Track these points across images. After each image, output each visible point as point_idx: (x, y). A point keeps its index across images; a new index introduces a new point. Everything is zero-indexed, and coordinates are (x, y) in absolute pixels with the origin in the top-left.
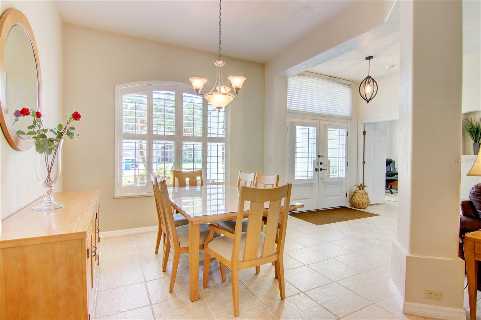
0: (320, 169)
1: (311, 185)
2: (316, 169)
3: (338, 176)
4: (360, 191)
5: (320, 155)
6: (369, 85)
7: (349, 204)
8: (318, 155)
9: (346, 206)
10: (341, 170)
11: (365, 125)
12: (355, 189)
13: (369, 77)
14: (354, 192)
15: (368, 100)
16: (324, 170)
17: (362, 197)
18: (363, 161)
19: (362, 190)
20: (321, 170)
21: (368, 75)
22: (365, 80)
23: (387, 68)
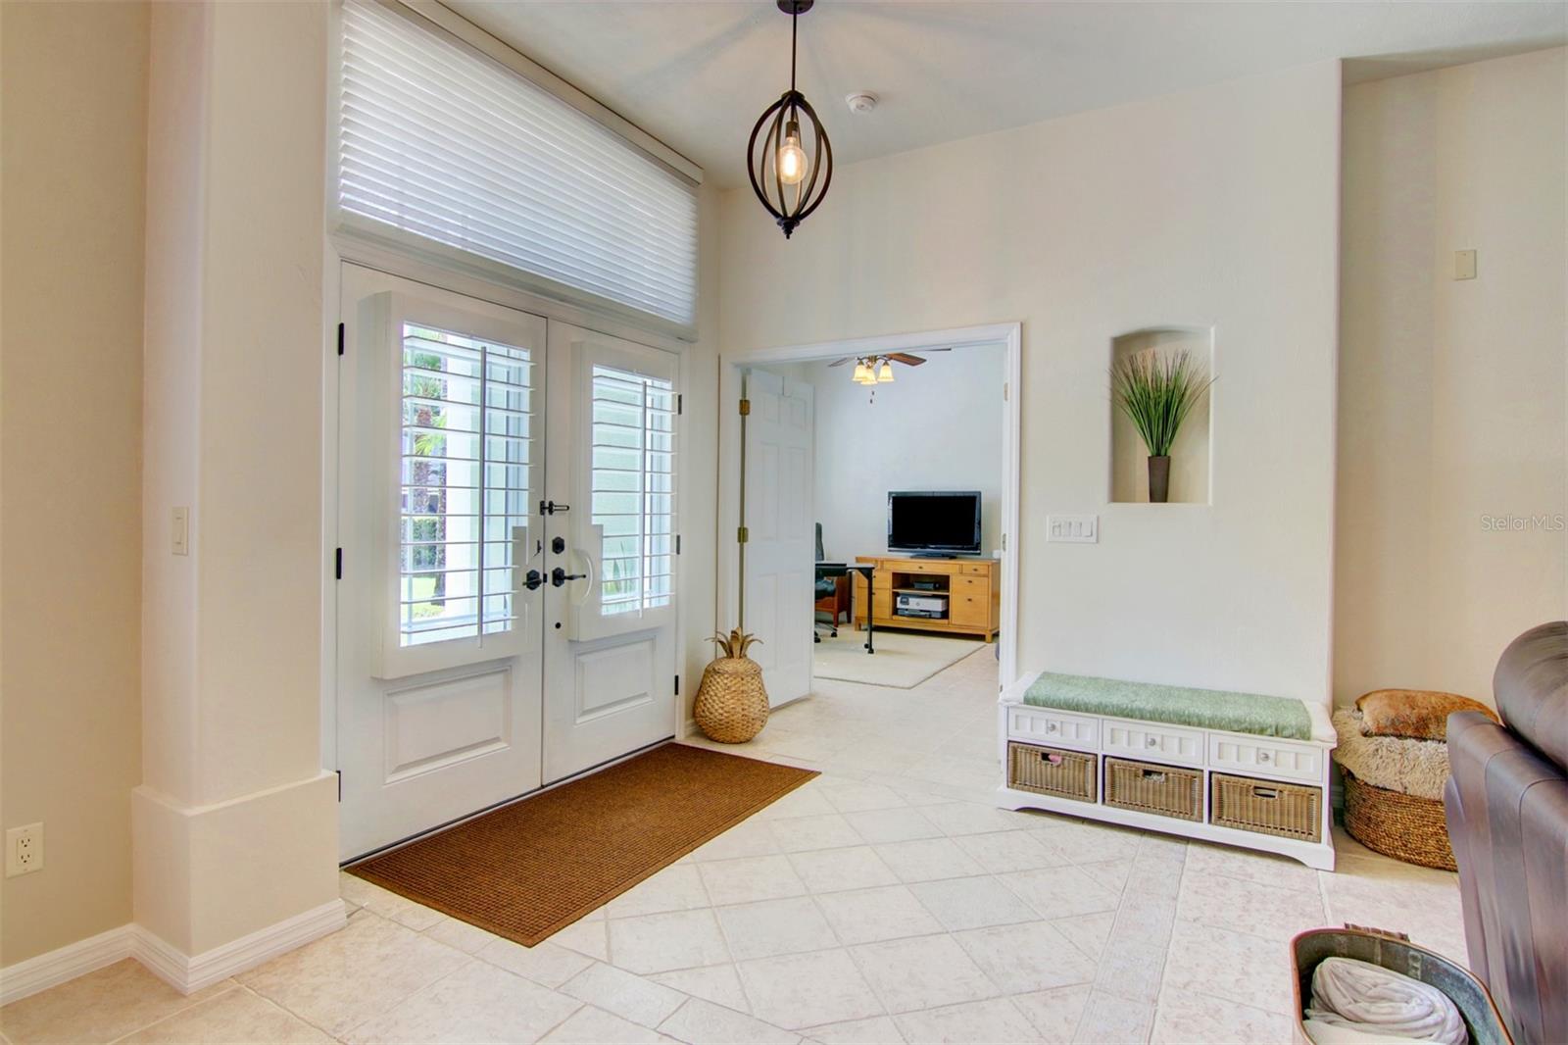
0: (554, 572)
1: (503, 666)
2: (528, 575)
3: (638, 606)
4: (730, 666)
5: (551, 504)
6: (791, 140)
7: (686, 727)
8: (542, 503)
9: (673, 737)
10: (650, 577)
11: (745, 372)
12: (710, 652)
13: (794, 99)
14: (707, 671)
15: (790, 215)
16: (571, 578)
17: (743, 692)
18: (740, 529)
19: (740, 657)
20: (559, 577)
21: (790, 89)
22: (779, 109)
23: (853, 106)
